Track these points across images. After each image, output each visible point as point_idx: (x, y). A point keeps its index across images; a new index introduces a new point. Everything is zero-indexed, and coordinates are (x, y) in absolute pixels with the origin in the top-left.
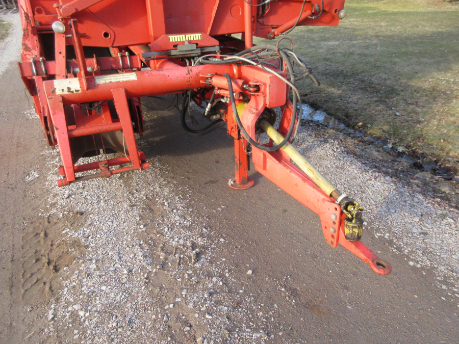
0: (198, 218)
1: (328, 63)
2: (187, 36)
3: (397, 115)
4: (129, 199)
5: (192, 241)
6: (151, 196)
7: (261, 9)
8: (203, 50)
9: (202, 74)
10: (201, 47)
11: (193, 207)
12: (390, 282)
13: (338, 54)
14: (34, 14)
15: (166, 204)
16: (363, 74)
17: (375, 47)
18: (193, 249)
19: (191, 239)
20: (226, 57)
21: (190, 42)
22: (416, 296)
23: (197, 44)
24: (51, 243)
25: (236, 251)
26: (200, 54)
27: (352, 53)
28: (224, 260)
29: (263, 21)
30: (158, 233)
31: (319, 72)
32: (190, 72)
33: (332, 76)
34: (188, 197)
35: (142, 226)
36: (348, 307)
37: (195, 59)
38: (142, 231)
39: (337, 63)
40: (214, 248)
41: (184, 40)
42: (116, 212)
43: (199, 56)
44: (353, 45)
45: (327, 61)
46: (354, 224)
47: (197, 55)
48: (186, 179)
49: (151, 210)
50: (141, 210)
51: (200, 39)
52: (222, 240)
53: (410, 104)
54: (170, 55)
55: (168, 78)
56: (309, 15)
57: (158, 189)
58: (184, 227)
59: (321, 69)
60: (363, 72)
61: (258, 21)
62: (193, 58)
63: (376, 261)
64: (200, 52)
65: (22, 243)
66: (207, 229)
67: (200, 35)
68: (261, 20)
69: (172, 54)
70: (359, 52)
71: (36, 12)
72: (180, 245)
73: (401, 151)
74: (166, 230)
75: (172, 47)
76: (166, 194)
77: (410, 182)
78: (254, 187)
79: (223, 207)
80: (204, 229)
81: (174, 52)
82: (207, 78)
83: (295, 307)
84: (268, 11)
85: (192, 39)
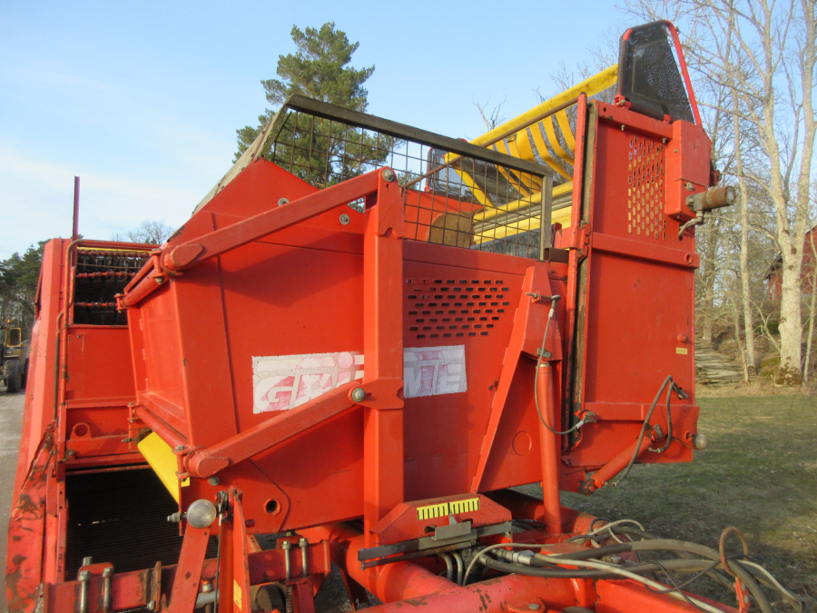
2: (451, 504)
7: (566, 438)
8: (482, 532)
9: (513, 606)
10: (477, 528)
14: (68, 437)
21: (460, 518)
23: (471, 522)
26: (475, 542)
32: (486, 601)
37: (464, 554)
41: (447, 514)
43: (473, 547)
47: (469, 544)
51: (476, 508)
54: (418, 551)
56: (649, 446)
61: (561, 461)
62: (459, 551)
64: (475, 537)
67: (476, 500)
68: (566, 459)
69: (421, 548)
71: (73, 434)
75: (422, 532)
81: (425, 543)
84: (579, 442)
85: (462, 512)
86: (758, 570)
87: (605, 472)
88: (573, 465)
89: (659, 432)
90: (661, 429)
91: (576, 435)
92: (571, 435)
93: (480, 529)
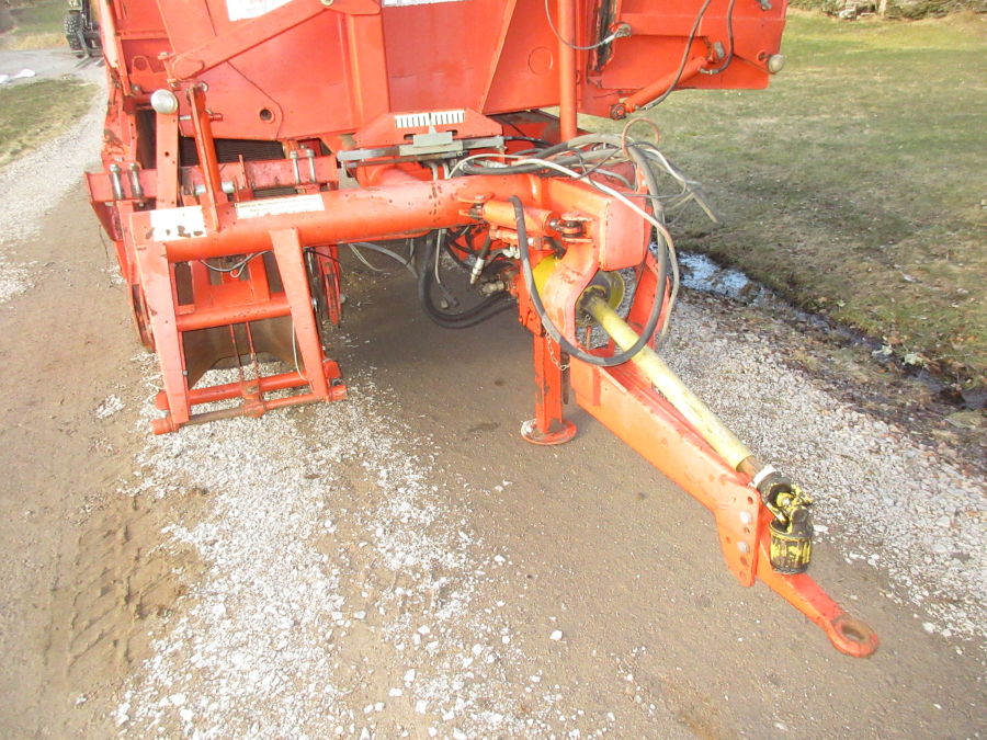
0: (451, 508)
1: (753, 164)
2: (433, 114)
3: (905, 281)
4: (305, 461)
5: (434, 560)
6: (353, 456)
7: (595, 55)
8: (469, 144)
9: (463, 197)
10: (463, 139)
11: (440, 484)
12: (878, 670)
13: (776, 146)
15: (383, 474)
16: (830, 189)
17: (858, 128)
18: (435, 578)
19: (432, 555)
20: (516, 160)
21: (439, 129)
22: (938, 707)
23: (455, 132)
24: (135, 554)
25: (529, 585)
26: (461, 153)
27: (807, 144)
28: (500, 604)
29: (600, 82)
30: (361, 539)
31: (732, 185)
32: (437, 192)
33: (761, 194)
34: (430, 461)
35: (328, 523)
36: (778, 725)
37: (452, 163)
38: (328, 534)
39: (772, 164)
40: (481, 578)
41: (428, 123)
42: (276, 490)
43: (459, 158)
44: (811, 125)
45: (752, 160)
46: (792, 535)
47: (455, 155)
48: (431, 420)
49: (351, 487)
50: (328, 487)
51: (461, 121)
52: (499, 559)
53: (936, 256)
54: (399, 157)
55: (391, 204)
56: (702, 67)
57: (369, 442)
58: (418, 527)
59: (737, 178)
60: (831, 184)
61: (588, 81)
63: (842, 622)
64: (461, 148)
65: (77, 552)
66: (467, 533)
67: (461, 112)
68: (594, 80)
69: (402, 154)
70: (822, 141)
71: (133, 68)
72: (407, 568)
73: (912, 362)
74: (379, 532)
75: (401, 140)
76: (386, 452)
77: (932, 436)
78: (577, 441)
79: (505, 483)
80: (461, 534)
81: (405, 151)
82: (474, 206)
83: (654, 720)
84: (611, 59)
85: (445, 122)
88: (605, 87)
89: (721, 52)
90: (722, 46)
91: (608, 49)
92: (602, 50)
93: (466, 141)
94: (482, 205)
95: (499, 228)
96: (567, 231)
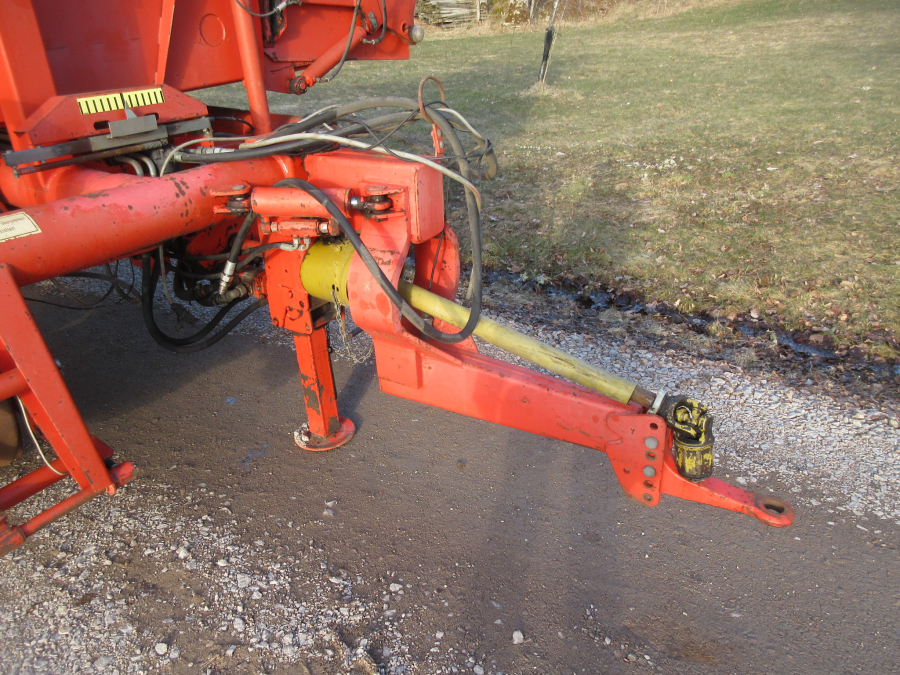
0: (297, 557)
2: (125, 95)
3: (493, 221)
4: (57, 583)
5: (330, 625)
6: (122, 548)
8: (174, 129)
9: (216, 190)
10: (166, 124)
11: (260, 535)
15: (182, 554)
18: (353, 646)
19: (325, 621)
20: (243, 141)
21: (138, 111)
23: (156, 116)
25: (447, 599)
26: (166, 141)
28: (439, 635)
30: (224, 645)
32: (183, 188)
34: (227, 514)
35: (161, 648)
36: (734, 615)
38: (174, 662)
40: (397, 618)
41: (121, 107)
42: (44, 640)
43: (166, 147)
47: (159, 144)
48: (186, 468)
49: (152, 589)
50: (123, 602)
51: (160, 101)
52: (394, 587)
54: (91, 152)
55: (132, 212)
56: (364, 37)
57: (127, 524)
58: (280, 596)
61: (264, 54)
62: (148, 153)
63: (761, 503)
64: (165, 135)
66: (338, 576)
67: (158, 90)
68: (270, 51)
69: (94, 149)
72: (309, 650)
73: (542, 282)
74: (238, 625)
75: (91, 129)
76: (162, 526)
79: (330, 504)
80: (333, 580)
81: (99, 143)
82: (232, 198)
84: (283, 30)
85: (141, 104)
86: (452, 115)
87: (316, 68)
88: (280, 59)
89: (373, 21)
90: (375, 18)
91: (279, 20)
92: (272, 18)
93: (170, 126)
94: (247, 196)
95: (273, 219)
96: (378, 207)
